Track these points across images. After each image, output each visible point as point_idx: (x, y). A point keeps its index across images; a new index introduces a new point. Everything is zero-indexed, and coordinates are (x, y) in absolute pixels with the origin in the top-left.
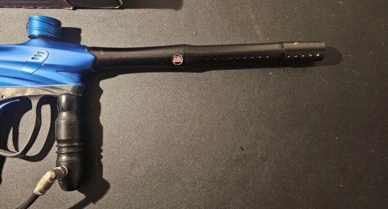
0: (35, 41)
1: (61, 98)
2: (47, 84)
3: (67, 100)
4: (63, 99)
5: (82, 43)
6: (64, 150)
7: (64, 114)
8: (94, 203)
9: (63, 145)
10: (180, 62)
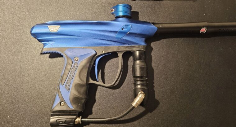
0: (120, 19)
1: (136, 53)
2: (128, 45)
3: (140, 54)
4: (137, 53)
5: (140, 20)
6: (139, 82)
7: (138, 62)
8: (151, 113)
9: (138, 79)
10: (204, 32)
